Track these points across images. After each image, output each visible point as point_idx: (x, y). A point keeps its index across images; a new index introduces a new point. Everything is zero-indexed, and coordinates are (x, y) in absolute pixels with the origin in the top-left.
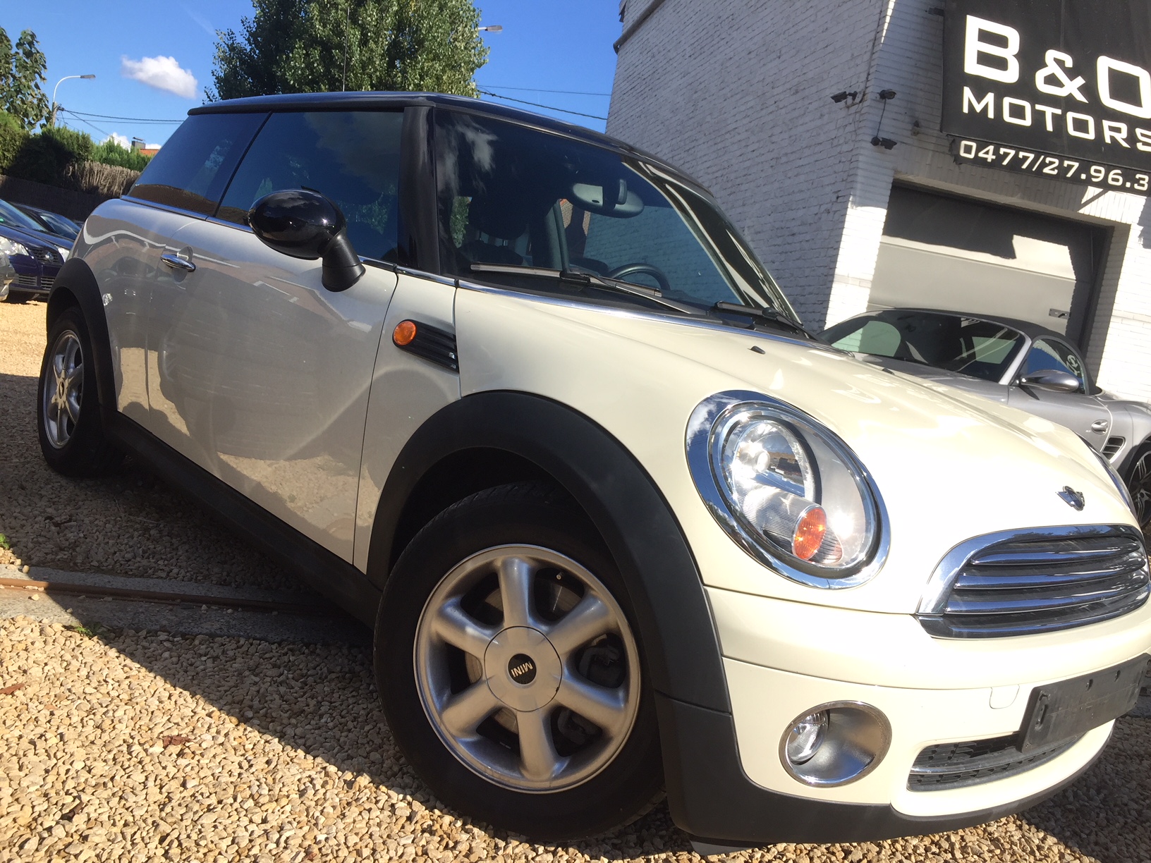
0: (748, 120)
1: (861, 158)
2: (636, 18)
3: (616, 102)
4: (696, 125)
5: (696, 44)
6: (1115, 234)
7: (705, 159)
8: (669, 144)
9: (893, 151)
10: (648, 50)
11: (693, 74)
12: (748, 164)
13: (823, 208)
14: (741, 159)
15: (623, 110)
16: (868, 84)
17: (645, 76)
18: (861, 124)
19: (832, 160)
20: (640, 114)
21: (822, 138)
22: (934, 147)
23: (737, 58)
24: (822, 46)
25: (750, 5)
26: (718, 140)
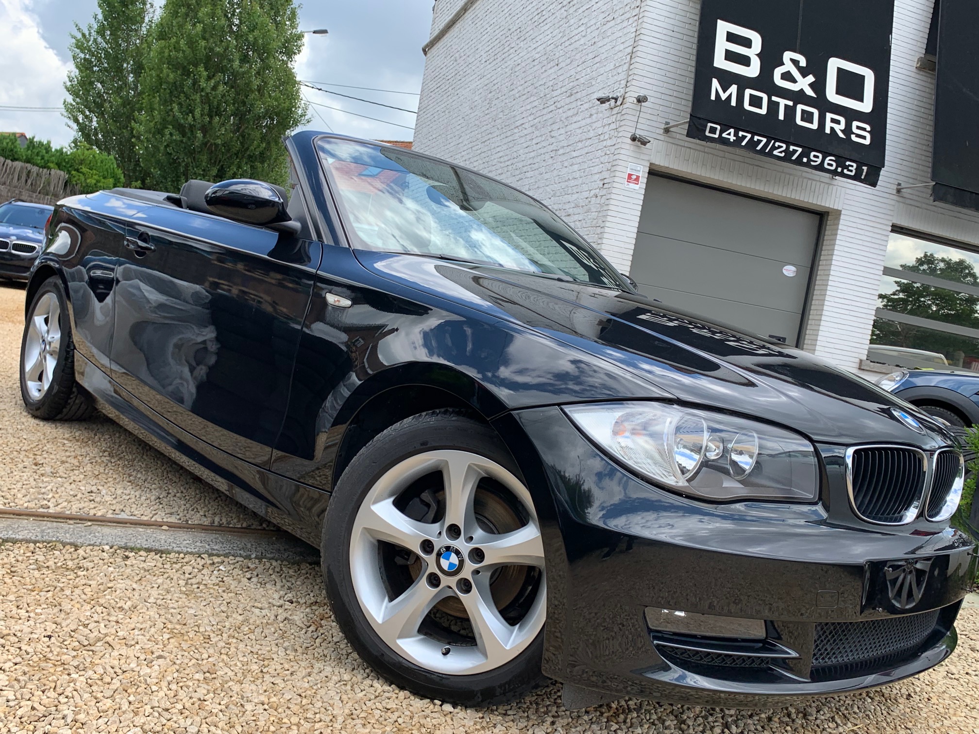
0: (532, 117)
1: (622, 151)
2: (441, 27)
3: (424, 99)
4: (490, 121)
5: (491, 51)
6: (830, 218)
7: (498, 149)
8: (468, 137)
9: (648, 145)
10: (451, 55)
11: (489, 76)
12: (532, 154)
13: (593, 192)
14: (527, 150)
15: (432, 105)
16: (628, 89)
17: (449, 77)
18: (622, 123)
19: (600, 152)
20: (445, 109)
21: (592, 134)
22: (682, 143)
23: (523, 64)
24: (591, 56)
25: (533, 21)
26: (509, 133)
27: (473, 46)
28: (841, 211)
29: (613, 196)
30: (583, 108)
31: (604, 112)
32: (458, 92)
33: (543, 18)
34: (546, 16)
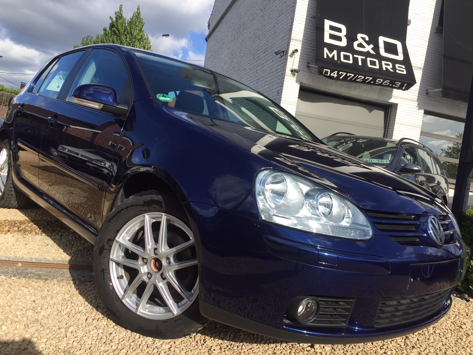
1: (286, 77)
2: (213, 28)
3: (206, 61)
5: (233, 36)
6: (393, 107)
9: (299, 73)
10: (217, 40)
12: (249, 82)
13: (274, 98)
16: (288, 47)
17: (216, 50)
18: (286, 63)
20: (214, 65)
21: (273, 70)
22: (316, 73)
23: (246, 40)
24: (273, 33)
25: (250, 19)
26: (239, 73)
27: (226, 34)
28: (398, 104)
29: (282, 99)
30: (270, 58)
31: (277, 59)
32: (220, 57)
33: (254, 18)
34: (255, 17)
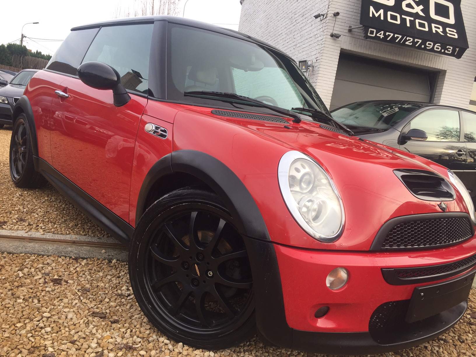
0: (286, 29)
1: (326, 43)
3: (241, 26)
4: (268, 33)
6: (440, 74)
9: (340, 39)
10: (252, 2)
11: (268, 11)
14: (283, 46)
15: (244, 29)
16: (329, 9)
17: (250, 14)
18: (326, 28)
19: (316, 44)
20: (249, 29)
22: (358, 37)
28: (446, 70)
29: (321, 66)
30: (308, 22)
31: (318, 22)
32: (254, 21)
